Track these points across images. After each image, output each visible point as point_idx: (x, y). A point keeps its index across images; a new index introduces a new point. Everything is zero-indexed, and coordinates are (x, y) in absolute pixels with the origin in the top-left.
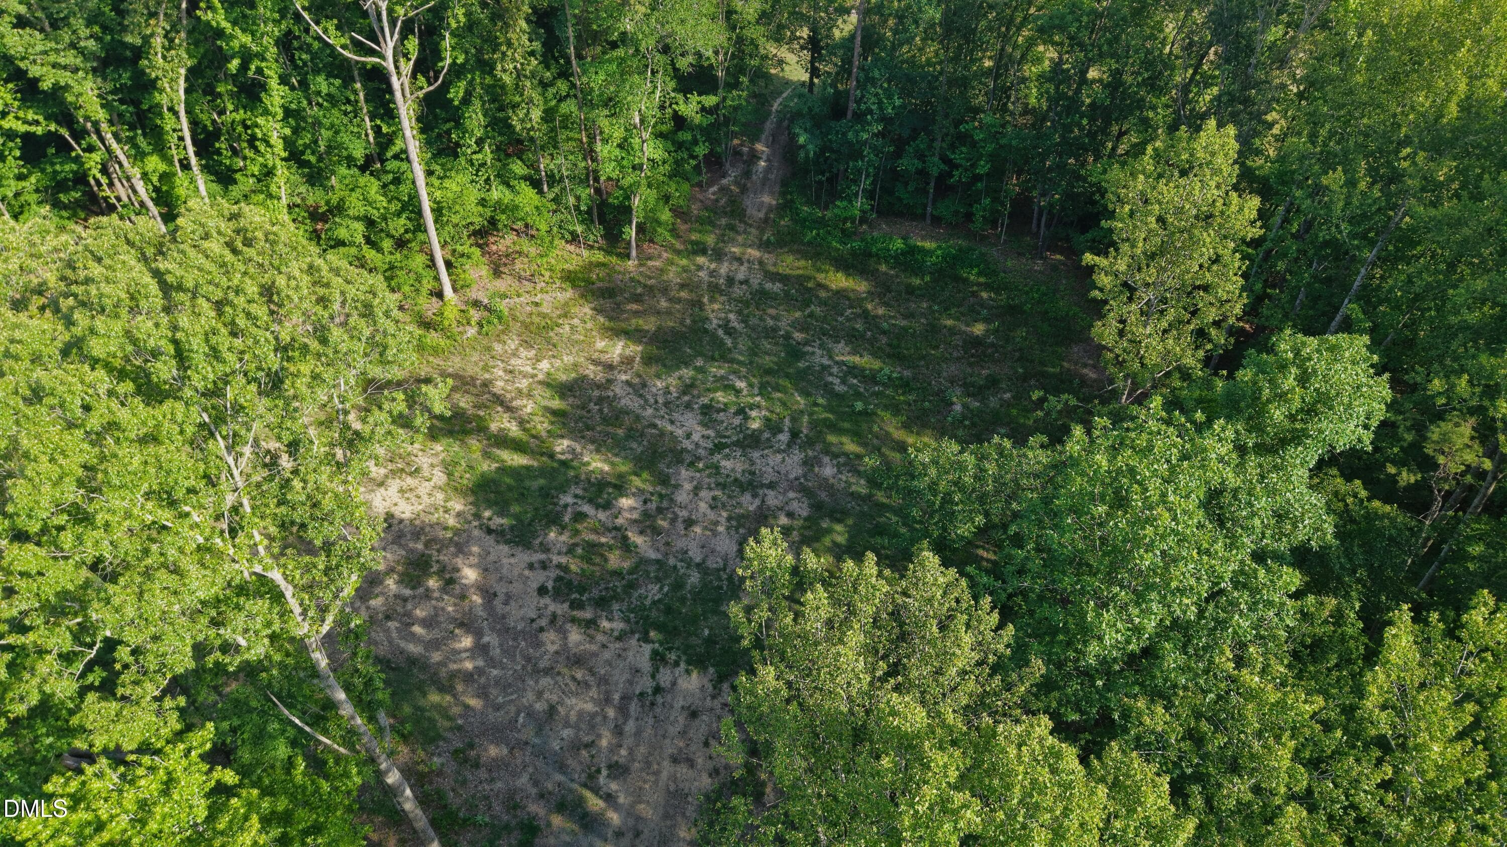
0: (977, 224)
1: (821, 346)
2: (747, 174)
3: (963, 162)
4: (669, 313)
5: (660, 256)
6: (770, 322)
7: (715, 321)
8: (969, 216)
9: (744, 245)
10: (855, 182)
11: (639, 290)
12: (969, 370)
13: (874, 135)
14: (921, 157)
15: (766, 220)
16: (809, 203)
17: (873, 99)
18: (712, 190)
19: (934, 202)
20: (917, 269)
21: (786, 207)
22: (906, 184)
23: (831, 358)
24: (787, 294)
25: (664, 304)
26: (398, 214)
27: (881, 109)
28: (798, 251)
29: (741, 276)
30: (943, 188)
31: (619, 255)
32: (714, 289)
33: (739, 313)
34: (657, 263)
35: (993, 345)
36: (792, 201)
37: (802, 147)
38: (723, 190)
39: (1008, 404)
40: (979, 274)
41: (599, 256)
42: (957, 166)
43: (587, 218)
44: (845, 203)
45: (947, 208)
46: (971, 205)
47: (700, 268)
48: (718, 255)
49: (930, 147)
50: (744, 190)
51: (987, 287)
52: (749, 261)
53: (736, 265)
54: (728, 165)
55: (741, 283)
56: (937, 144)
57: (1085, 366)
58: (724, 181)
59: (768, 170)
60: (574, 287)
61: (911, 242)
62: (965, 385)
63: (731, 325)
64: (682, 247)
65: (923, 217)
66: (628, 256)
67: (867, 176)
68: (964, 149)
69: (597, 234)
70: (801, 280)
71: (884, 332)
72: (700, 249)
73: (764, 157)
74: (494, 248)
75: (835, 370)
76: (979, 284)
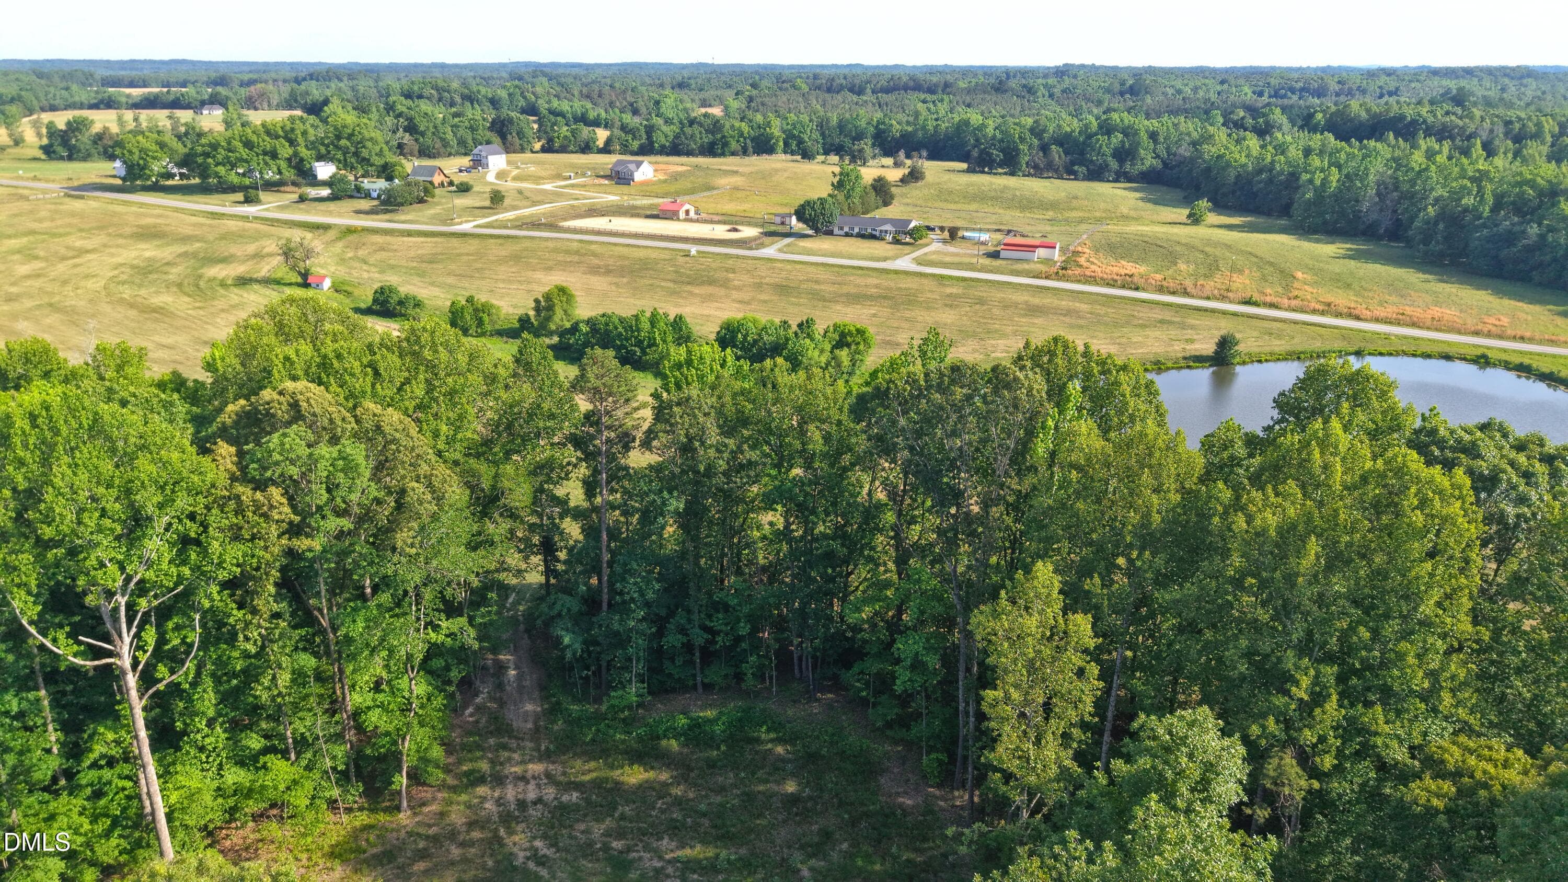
0: (750, 681)
1: (647, 848)
2: (500, 686)
3: (723, 628)
4: (465, 860)
5: (434, 799)
6: (582, 838)
7: (521, 854)
8: (739, 677)
9: (523, 762)
10: (627, 669)
11: (422, 844)
12: (799, 830)
13: (640, 621)
14: (683, 631)
15: (537, 729)
16: (576, 700)
17: (634, 588)
18: (468, 712)
19: (702, 669)
20: (710, 742)
21: (554, 711)
22: (672, 660)
23: (661, 858)
24: (588, 801)
25: (455, 852)
26: (107, 834)
27: (642, 594)
28: (584, 753)
29: (532, 795)
30: (708, 656)
31: (386, 810)
32: (507, 819)
33: (545, 837)
34: (434, 808)
35: (810, 798)
36: (558, 703)
37: (568, 646)
38: (479, 709)
39: (849, 856)
40: (769, 731)
41: (363, 818)
42: (718, 633)
43: (343, 778)
44: (620, 693)
45: (717, 673)
46: (737, 666)
47: (484, 799)
48: (499, 780)
49: (689, 621)
50: (502, 704)
51: (779, 741)
52: (534, 777)
53: (521, 785)
54: (478, 683)
55: (535, 803)
56: (695, 617)
57: (898, 794)
58: (478, 700)
59: (520, 677)
60: (345, 862)
61: (694, 715)
62: (802, 847)
63: (541, 853)
64: (456, 782)
65: (695, 687)
66: (398, 809)
67: (638, 660)
68: (720, 616)
69: (355, 792)
70: (598, 784)
71: (704, 815)
72: (476, 779)
73: (512, 665)
74: (228, 843)
75: (670, 870)
76: (772, 741)
